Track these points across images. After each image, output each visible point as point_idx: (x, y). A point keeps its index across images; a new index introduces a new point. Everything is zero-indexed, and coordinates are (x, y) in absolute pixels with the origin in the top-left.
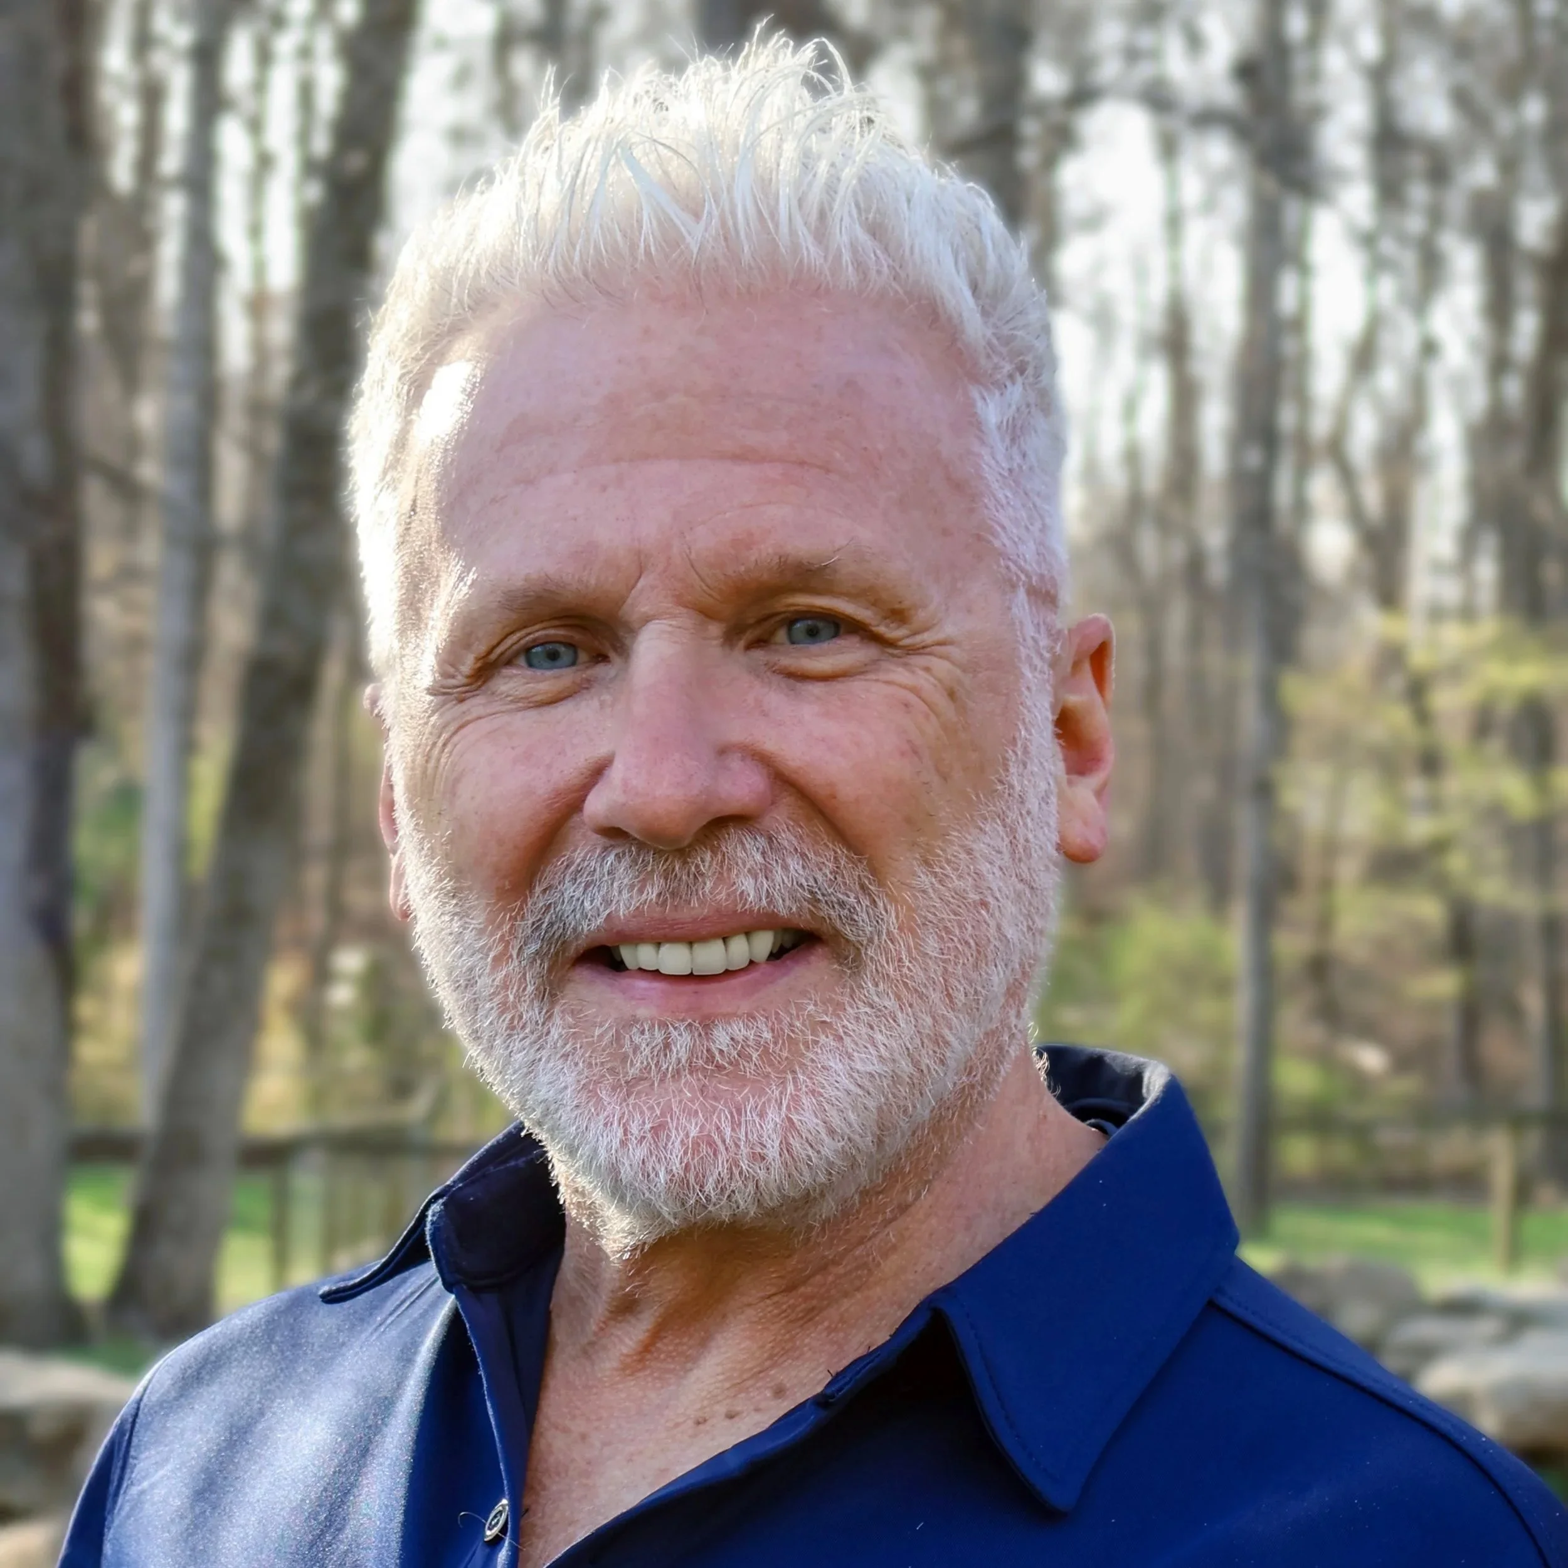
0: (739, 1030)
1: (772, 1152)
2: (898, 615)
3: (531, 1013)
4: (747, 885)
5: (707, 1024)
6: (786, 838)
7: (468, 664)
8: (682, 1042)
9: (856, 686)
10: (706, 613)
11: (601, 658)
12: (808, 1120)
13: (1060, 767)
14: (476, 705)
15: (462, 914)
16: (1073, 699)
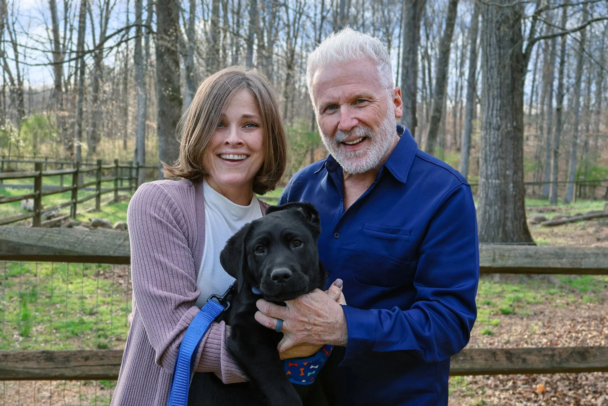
0: (359, 151)
1: (364, 165)
2: (371, 98)
3: (337, 149)
4: (357, 134)
5: (355, 151)
6: (361, 127)
7: (322, 111)
8: (353, 154)
9: (367, 107)
10: (348, 103)
11: (337, 108)
12: (368, 161)
13: (395, 106)
14: (324, 115)
15: (327, 138)
16: (396, 97)
